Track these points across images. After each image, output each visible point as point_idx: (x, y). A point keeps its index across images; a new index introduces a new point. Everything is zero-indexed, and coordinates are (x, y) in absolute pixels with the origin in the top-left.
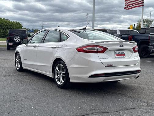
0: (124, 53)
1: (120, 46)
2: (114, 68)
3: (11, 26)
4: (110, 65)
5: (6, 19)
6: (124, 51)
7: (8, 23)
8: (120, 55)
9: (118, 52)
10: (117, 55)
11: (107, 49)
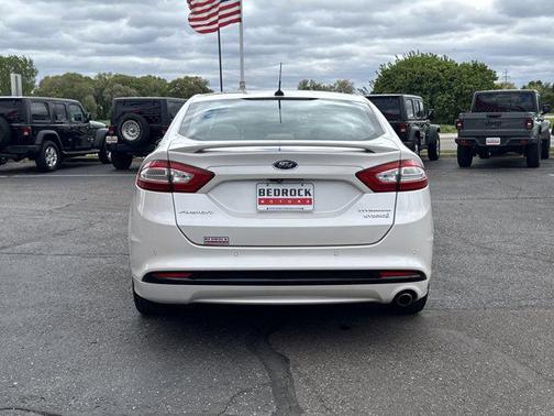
0: (307, 192)
1: (277, 165)
2: (236, 254)
3: (452, 80)
4: (216, 241)
5: (439, 56)
6: (307, 187)
7: (442, 71)
8: (285, 202)
9: (273, 187)
10: (267, 202)
11: (212, 175)
